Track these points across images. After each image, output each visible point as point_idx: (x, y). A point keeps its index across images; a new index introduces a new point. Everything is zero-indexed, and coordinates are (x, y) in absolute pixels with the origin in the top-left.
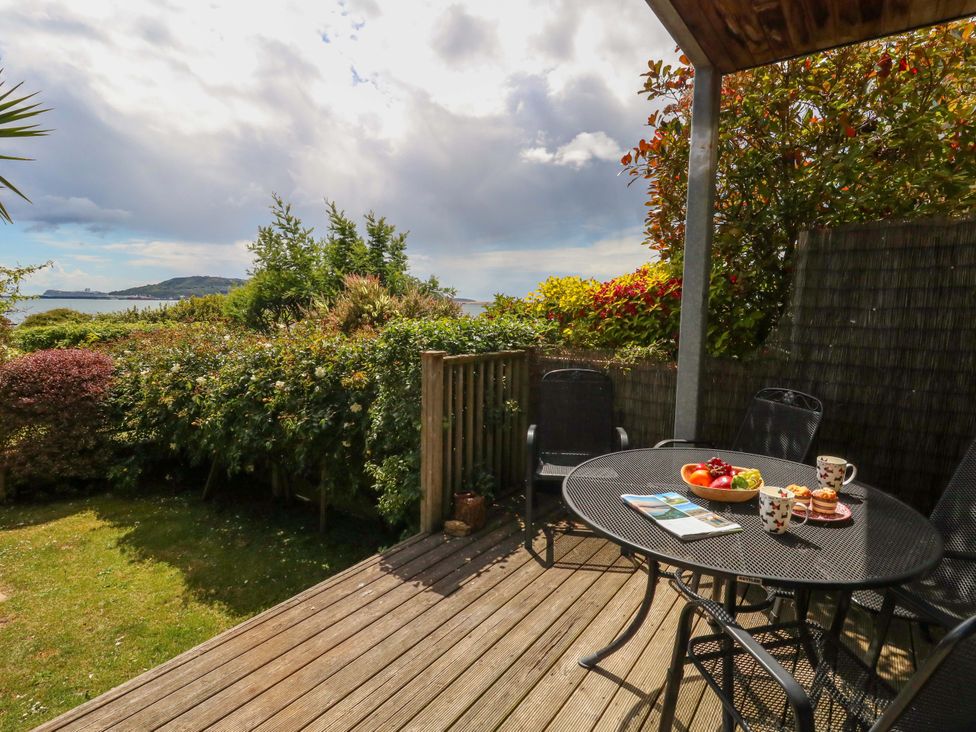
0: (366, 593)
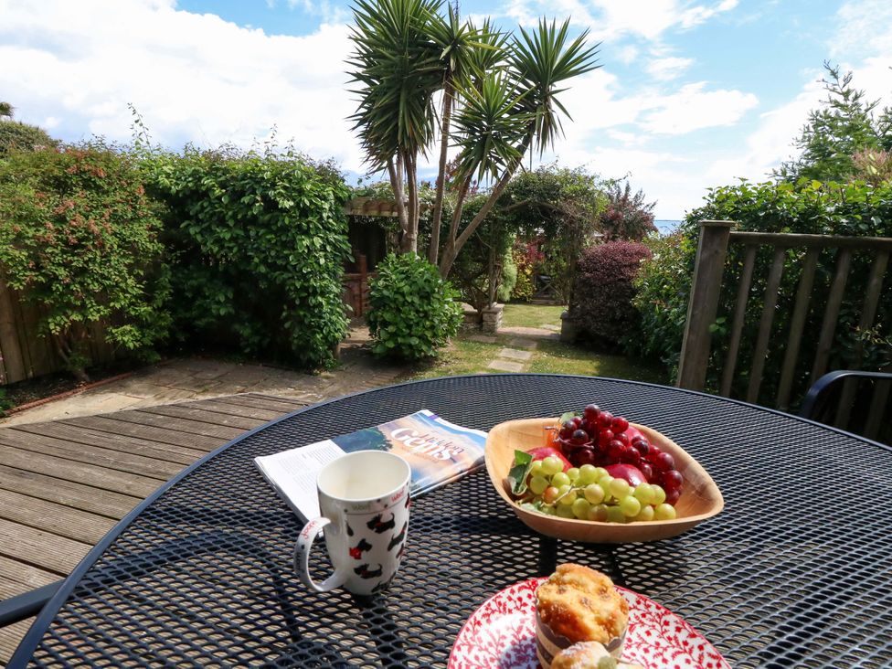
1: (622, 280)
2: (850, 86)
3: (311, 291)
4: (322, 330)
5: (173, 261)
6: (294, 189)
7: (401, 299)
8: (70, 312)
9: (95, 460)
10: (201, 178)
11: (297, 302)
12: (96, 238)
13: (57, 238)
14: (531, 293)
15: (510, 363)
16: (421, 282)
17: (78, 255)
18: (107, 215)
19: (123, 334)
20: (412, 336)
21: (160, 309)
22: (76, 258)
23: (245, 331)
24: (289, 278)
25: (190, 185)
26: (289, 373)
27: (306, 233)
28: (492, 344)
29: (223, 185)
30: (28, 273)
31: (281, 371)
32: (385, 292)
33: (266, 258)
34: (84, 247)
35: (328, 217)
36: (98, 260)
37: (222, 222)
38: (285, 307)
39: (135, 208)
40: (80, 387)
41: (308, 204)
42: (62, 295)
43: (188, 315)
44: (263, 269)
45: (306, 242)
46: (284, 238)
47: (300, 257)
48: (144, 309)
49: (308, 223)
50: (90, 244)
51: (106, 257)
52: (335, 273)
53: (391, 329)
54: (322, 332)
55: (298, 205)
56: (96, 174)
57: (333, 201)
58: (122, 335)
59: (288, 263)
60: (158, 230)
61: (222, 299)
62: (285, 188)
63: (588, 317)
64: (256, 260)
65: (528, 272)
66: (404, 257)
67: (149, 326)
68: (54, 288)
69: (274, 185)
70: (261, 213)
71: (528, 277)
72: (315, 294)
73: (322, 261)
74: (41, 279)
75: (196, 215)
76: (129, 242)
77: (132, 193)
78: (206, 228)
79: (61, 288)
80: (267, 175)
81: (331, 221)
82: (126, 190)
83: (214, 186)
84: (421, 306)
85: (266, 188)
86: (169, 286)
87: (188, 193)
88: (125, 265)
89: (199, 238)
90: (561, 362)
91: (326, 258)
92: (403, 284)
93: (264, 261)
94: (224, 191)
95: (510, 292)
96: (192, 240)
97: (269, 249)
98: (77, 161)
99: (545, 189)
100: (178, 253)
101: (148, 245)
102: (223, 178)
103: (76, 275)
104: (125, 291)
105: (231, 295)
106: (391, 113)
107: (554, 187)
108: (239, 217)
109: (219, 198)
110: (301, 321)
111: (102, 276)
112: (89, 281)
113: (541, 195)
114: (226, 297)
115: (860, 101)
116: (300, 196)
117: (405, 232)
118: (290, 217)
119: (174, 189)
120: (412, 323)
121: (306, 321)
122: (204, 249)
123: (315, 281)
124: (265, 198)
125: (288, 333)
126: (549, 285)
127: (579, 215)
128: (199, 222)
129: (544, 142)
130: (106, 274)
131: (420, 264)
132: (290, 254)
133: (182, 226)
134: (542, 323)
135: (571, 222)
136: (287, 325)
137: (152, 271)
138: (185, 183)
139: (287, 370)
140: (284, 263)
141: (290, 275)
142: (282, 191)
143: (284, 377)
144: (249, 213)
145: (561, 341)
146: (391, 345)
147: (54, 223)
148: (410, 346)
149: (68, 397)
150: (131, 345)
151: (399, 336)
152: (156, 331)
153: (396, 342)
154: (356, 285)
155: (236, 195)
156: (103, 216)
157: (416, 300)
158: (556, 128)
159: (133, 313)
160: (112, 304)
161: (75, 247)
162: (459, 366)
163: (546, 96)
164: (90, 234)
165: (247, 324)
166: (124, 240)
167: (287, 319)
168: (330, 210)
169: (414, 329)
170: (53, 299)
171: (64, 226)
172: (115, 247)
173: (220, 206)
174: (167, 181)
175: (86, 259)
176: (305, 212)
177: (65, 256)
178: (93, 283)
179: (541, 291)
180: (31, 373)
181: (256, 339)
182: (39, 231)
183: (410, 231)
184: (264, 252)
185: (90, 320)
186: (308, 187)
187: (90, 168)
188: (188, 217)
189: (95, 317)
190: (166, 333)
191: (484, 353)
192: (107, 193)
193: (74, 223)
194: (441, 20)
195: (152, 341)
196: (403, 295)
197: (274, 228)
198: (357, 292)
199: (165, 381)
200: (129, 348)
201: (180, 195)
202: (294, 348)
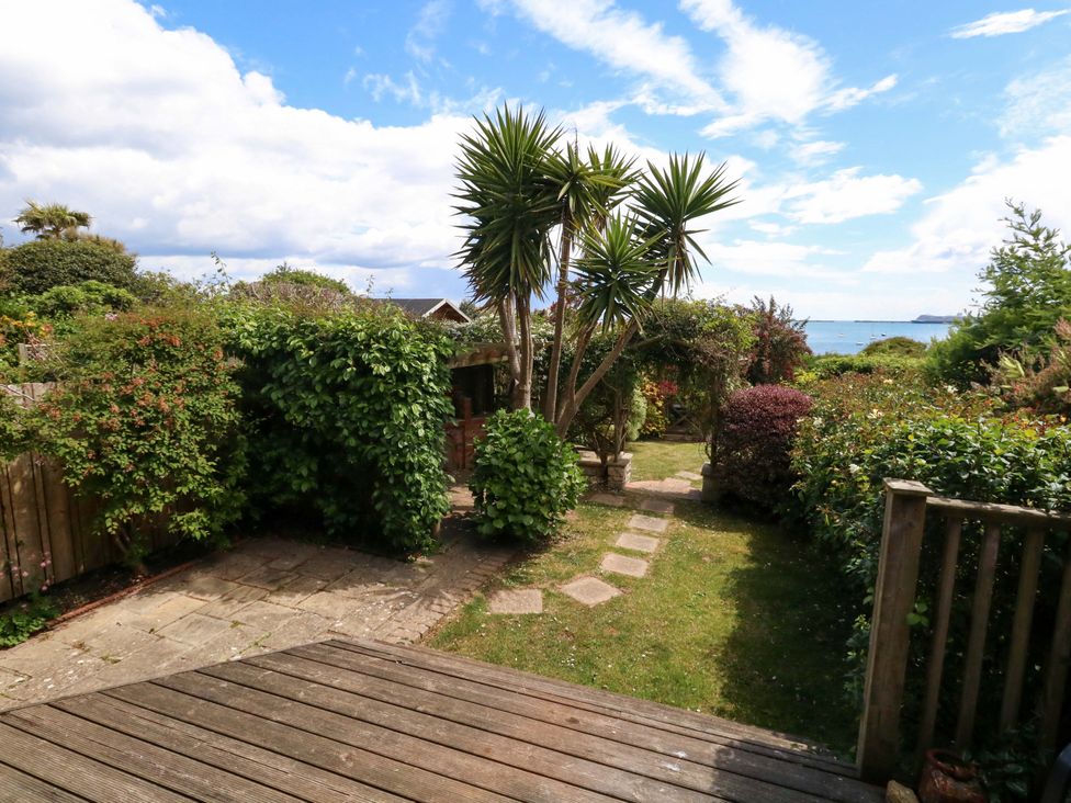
0: (669, 766)
1: (775, 434)
2: (1041, 223)
3: (407, 467)
4: (418, 510)
5: (251, 431)
6: (391, 351)
7: (512, 468)
8: (130, 504)
9: (143, 768)
10: (286, 337)
11: (391, 481)
12: (166, 417)
13: (122, 422)
14: (663, 428)
15: (641, 537)
16: (535, 447)
17: (144, 438)
18: (179, 387)
19: (190, 521)
20: (525, 513)
21: (233, 488)
22: (141, 442)
23: (330, 510)
24: (383, 453)
25: (274, 345)
26: (378, 561)
27: (404, 401)
28: (620, 508)
29: (311, 346)
30: (87, 465)
31: (369, 557)
32: (494, 461)
33: (357, 429)
34: (151, 428)
35: (429, 380)
36: (166, 442)
37: (309, 386)
38: (377, 485)
39: (212, 375)
40: (136, 583)
41: (407, 369)
42: (123, 484)
43: (265, 491)
44: (352, 442)
45: (403, 412)
46: (378, 407)
47: (396, 429)
48: (215, 490)
49: (405, 390)
50: (158, 426)
51: (175, 436)
52: (435, 441)
53: (501, 505)
54: (419, 514)
55: (394, 370)
56: (171, 343)
57: (434, 361)
58: (188, 522)
59: (382, 435)
60: (235, 396)
61: (304, 472)
62: (380, 350)
63: (735, 478)
64: (346, 432)
65: (660, 404)
66: (516, 415)
67: (219, 508)
68: (114, 480)
69: (368, 346)
70: (352, 379)
71: (659, 409)
72: (411, 470)
73: (421, 433)
74: (101, 471)
75: (280, 377)
76: (203, 416)
77: (209, 359)
78: (289, 394)
79: (122, 479)
80: (361, 336)
81: (432, 384)
82: (202, 355)
83: (300, 347)
84: (536, 476)
85: (359, 351)
86: (245, 460)
87: (271, 353)
88: (197, 443)
89: (281, 404)
90: (704, 535)
91: (426, 427)
92: (514, 450)
93: (354, 433)
94: (312, 353)
95: (639, 430)
96: (274, 408)
97: (360, 420)
98: (151, 330)
99: (679, 325)
100: (257, 421)
101: (224, 416)
102: (311, 337)
103: (140, 461)
104: (194, 472)
105: (314, 467)
106: (502, 256)
107: (688, 322)
108: (328, 381)
109: (306, 360)
110: (394, 501)
111: (171, 459)
112: (155, 466)
113: (674, 331)
114: (309, 469)
115: (1054, 240)
116: (398, 359)
117: (517, 382)
118: (386, 383)
119: (256, 349)
120: (525, 497)
121: (401, 503)
122: (287, 417)
123: (413, 456)
124: (358, 361)
125: (380, 515)
126: (684, 417)
127: (719, 355)
128: (282, 386)
129: (677, 285)
130: (175, 456)
131: (535, 423)
132: (385, 426)
133: (263, 391)
134: (678, 471)
135: (711, 363)
136: (378, 507)
137: (226, 443)
138: (269, 343)
139: (377, 555)
140: (377, 435)
141: (384, 450)
142: (378, 355)
143: (373, 567)
144: (339, 379)
145: (702, 502)
146: (500, 525)
147: (119, 405)
148: (523, 525)
149: (122, 598)
150: (198, 535)
151: (509, 513)
152: (228, 514)
153: (506, 520)
154: (459, 432)
155: (326, 357)
156: (176, 389)
157: (530, 470)
158: (691, 270)
159: (202, 495)
160: (178, 489)
161: (142, 429)
162: (582, 544)
163: (679, 234)
164: (158, 413)
165: (332, 500)
166: (197, 414)
167: (378, 500)
168: (432, 371)
169: (527, 505)
170: (112, 491)
171: (131, 407)
172: (187, 423)
173: (307, 370)
174: (248, 342)
175: (153, 442)
176: (402, 377)
177: (129, 441)
178: (159, 468)
179: (675, 425)
180: (82, 567)
181: (342, 518)
182: (102, 415)
183: (523, 382)
184: (354, 422)
185: (152, 511)
186: (407, 349)
187: (164, 337)
188: (270, 379)
189: (158, 507)
190: (239, 515)
191: (610, 523)
192: (181, 362)
193: (143, 403)
194: (558, 155)
195: (222, 527)
196: (515, 463)
197: (367, 395)
198: (459, 441)
199: (233, 573)
200: (195, 538)
201: (263, 356)
202: (385, 533)
